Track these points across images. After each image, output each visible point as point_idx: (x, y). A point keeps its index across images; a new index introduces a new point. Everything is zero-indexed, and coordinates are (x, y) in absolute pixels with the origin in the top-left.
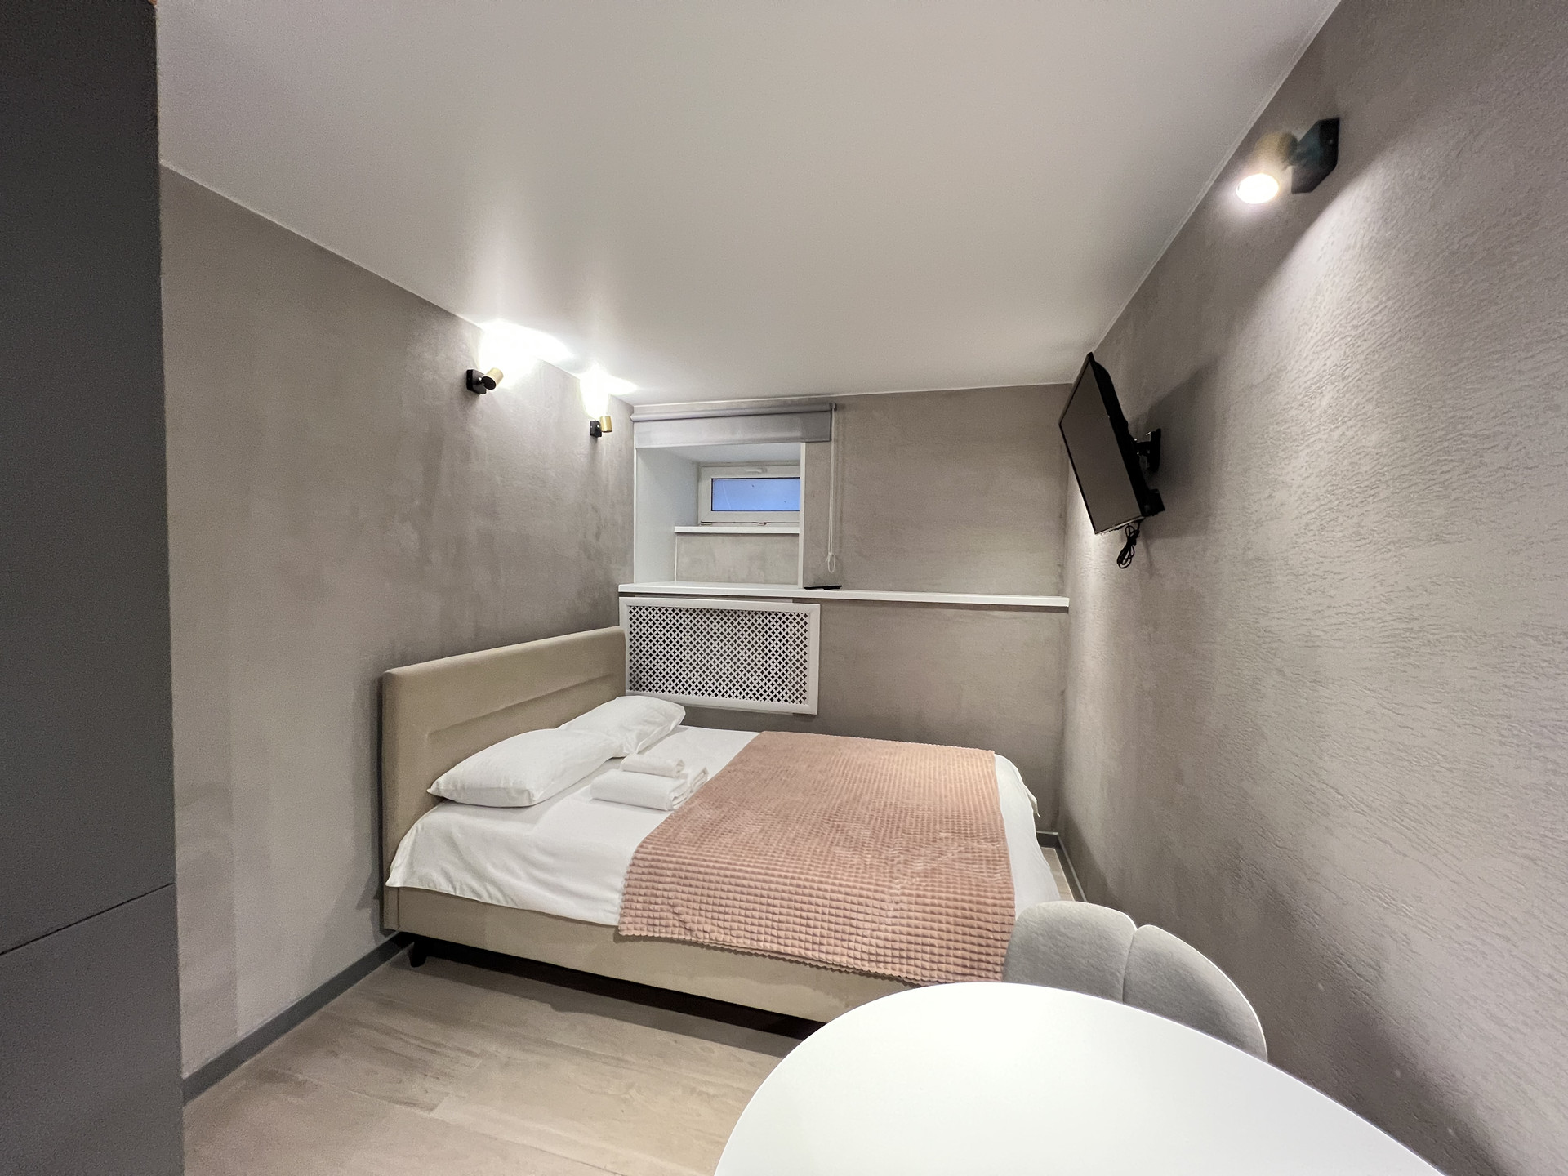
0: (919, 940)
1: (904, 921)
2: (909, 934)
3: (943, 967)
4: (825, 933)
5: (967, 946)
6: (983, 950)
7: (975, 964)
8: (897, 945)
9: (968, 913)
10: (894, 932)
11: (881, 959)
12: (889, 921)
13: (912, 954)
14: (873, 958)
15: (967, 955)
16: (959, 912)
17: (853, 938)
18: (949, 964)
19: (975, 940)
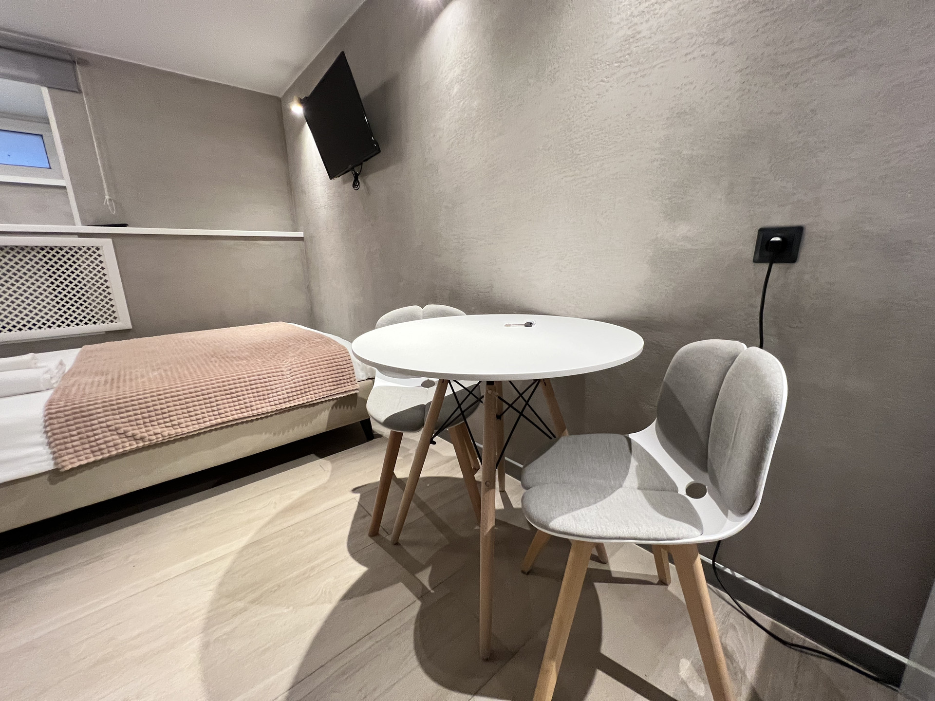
0: (309, 381)
1: (299, 376)
2: (303, 381)
3: (324, 389)
4: (252, 399)
5: (333, 376)
6: (341, 375)
7: (338, 382)
8: (298, 388)
9: (329, 362)
10: (295, 383)
11: (291, 399)
12: (289, 379)
13: (307, 390)
14: (287, 400)
15: (334, 379)
16: (325, 363)
17: (271, 396)
18: (327, 387)
19: (336, 372)
